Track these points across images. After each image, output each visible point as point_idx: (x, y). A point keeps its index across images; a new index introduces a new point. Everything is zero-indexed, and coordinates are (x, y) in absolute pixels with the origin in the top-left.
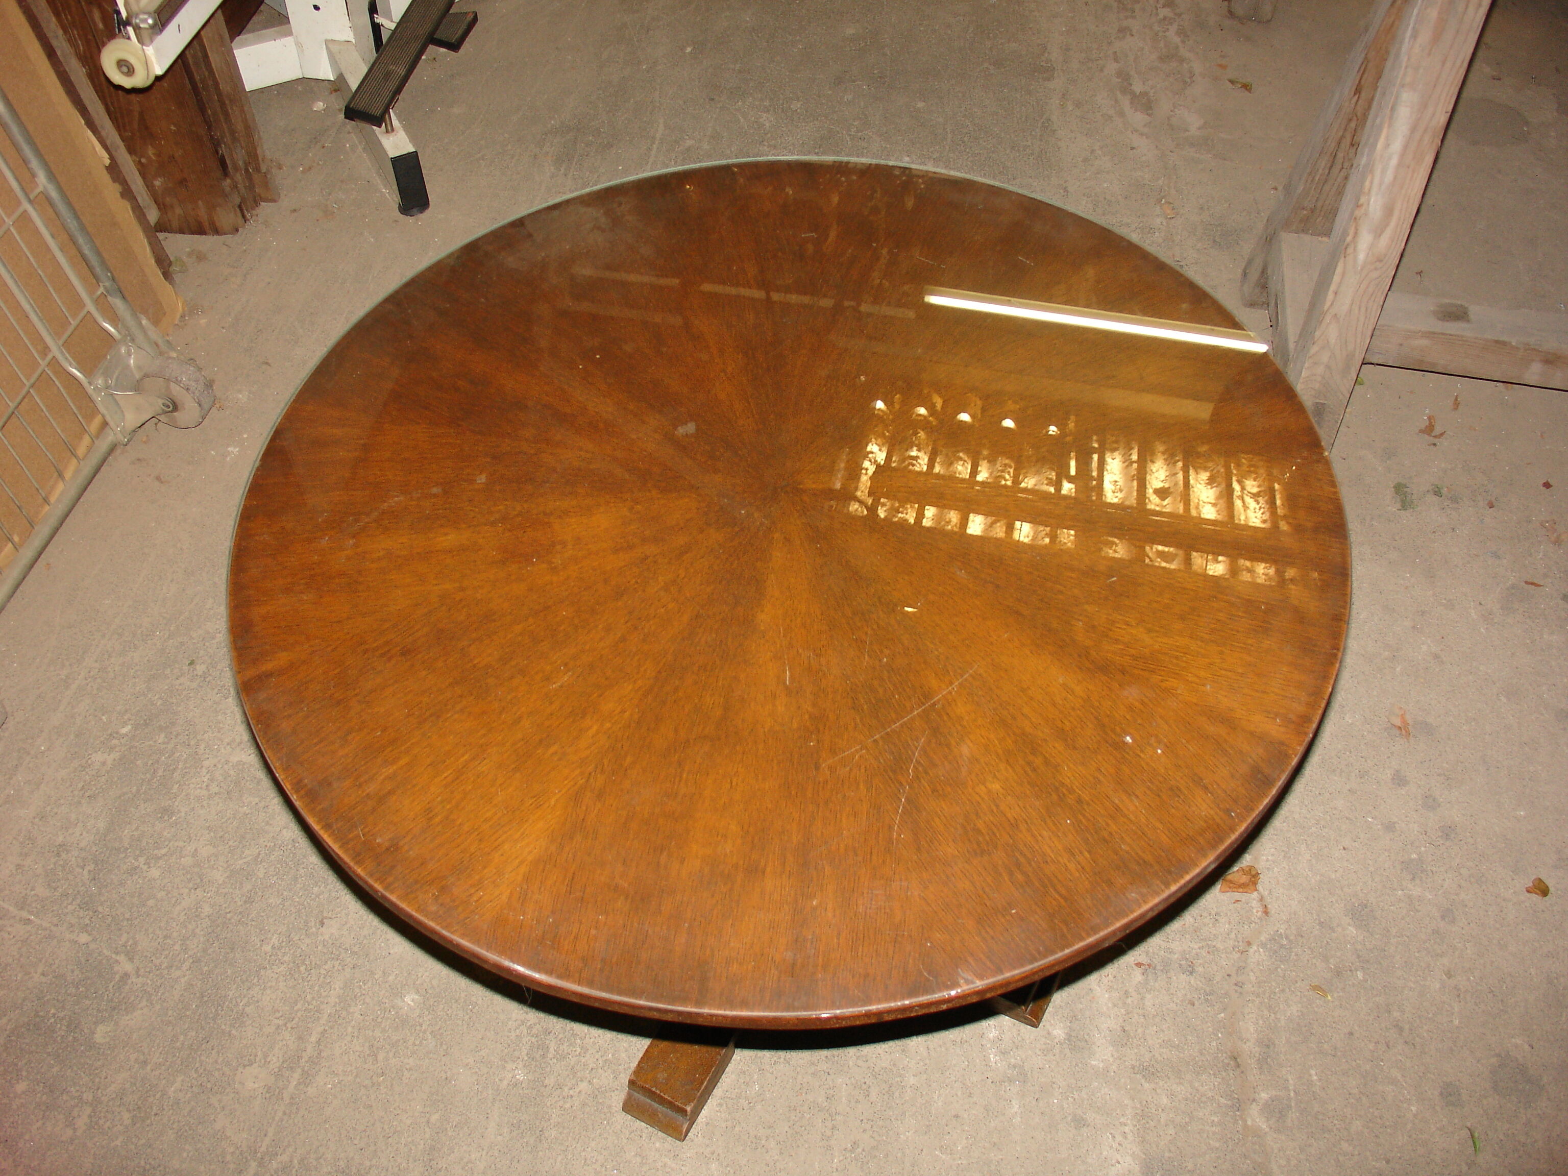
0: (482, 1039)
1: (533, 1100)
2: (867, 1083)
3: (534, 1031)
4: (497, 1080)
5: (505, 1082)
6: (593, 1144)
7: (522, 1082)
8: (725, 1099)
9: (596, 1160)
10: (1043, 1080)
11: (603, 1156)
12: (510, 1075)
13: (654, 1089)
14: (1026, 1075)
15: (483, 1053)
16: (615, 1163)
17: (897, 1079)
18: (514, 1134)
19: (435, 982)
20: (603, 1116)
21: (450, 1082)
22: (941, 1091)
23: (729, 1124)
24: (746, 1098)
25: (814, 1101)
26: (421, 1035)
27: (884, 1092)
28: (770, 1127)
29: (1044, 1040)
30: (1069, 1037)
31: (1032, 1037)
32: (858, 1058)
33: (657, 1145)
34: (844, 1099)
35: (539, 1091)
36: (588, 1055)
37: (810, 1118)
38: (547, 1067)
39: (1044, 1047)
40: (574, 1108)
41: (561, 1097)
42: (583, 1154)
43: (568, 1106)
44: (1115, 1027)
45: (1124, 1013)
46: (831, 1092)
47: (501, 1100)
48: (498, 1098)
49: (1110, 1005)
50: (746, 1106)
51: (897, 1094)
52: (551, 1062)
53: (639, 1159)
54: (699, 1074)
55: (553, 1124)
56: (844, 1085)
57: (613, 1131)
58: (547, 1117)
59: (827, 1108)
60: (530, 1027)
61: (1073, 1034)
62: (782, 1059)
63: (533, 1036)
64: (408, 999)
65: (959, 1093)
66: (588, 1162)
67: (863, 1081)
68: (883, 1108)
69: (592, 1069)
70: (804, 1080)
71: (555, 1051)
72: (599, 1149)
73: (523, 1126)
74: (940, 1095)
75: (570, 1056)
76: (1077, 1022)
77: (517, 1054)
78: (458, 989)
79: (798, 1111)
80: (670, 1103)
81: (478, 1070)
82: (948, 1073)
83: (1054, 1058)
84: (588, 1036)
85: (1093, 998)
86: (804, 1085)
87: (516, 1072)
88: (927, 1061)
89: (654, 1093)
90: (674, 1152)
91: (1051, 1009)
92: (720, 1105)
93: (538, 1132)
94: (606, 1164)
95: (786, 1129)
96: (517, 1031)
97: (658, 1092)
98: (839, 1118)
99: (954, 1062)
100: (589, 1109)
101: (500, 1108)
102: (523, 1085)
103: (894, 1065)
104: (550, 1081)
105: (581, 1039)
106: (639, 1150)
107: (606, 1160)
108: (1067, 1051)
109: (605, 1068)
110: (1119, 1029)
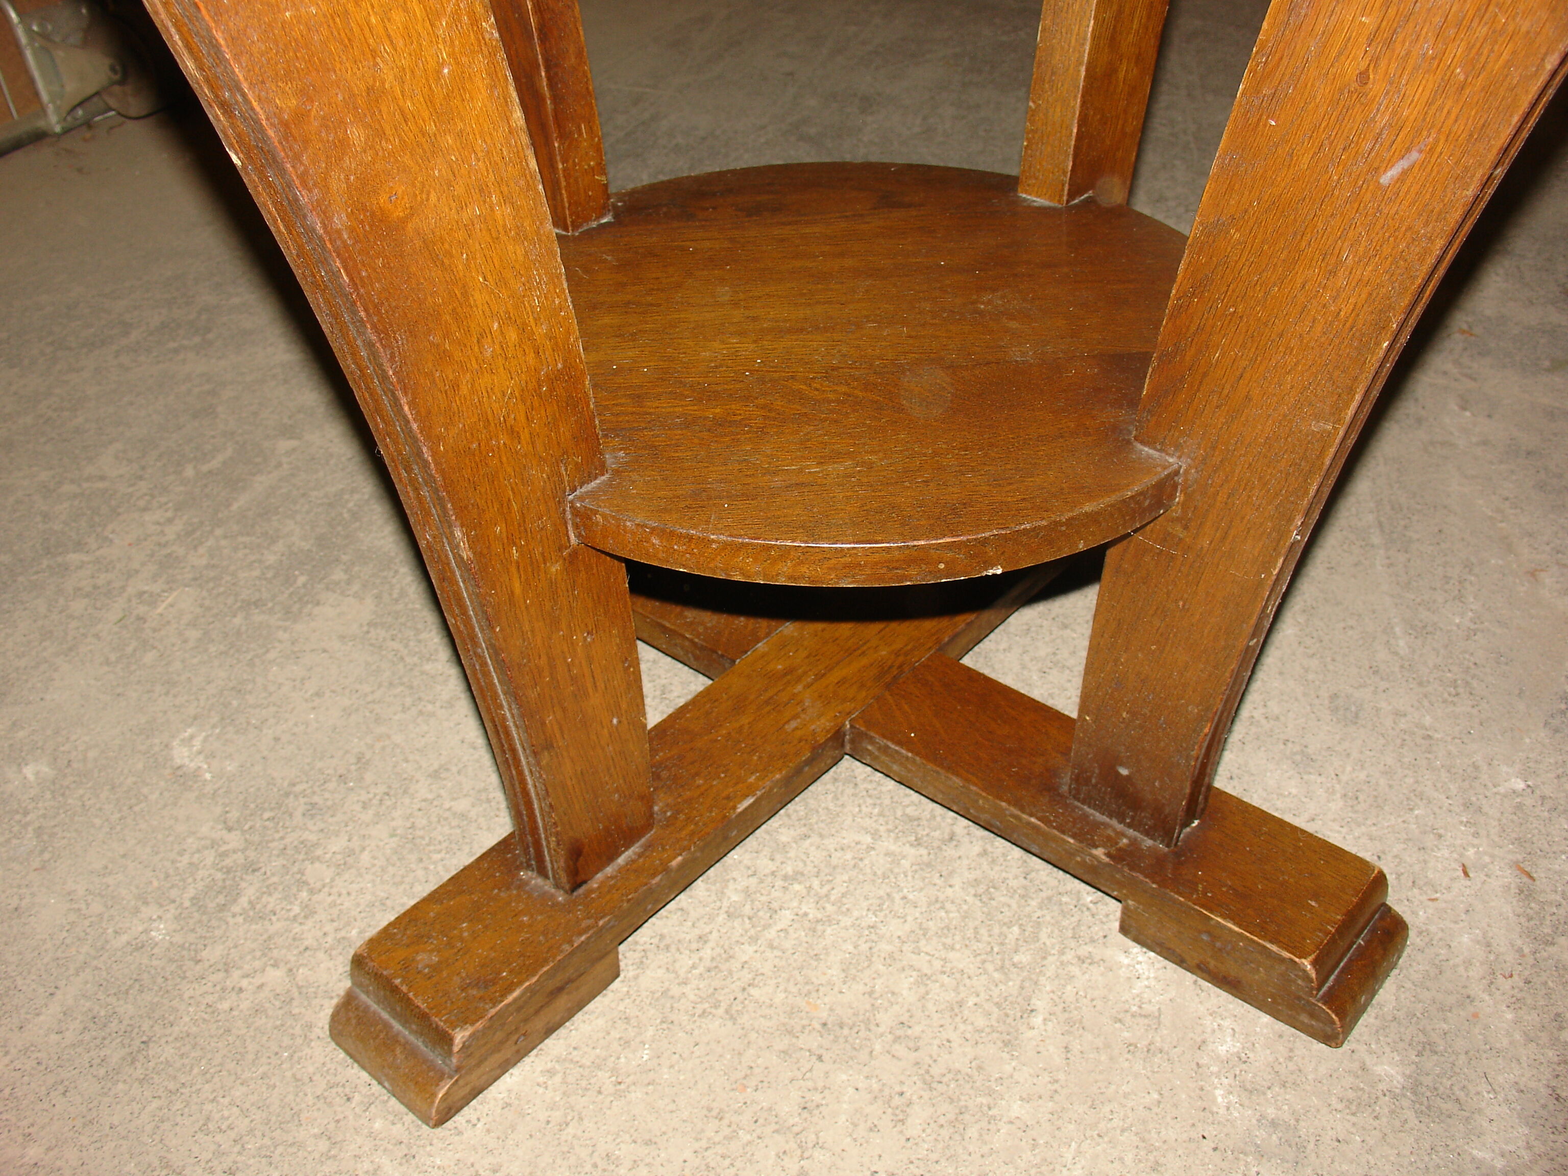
0: (124, 856)
1: (160, 980)
2: (908, 1095)
3: (228, 862)
4: (110, 931)
5: (124, 938)
6: (238, 1092)
7: (156, 944)
8: (567, 1065)
9: (230, 1128)
10: (1345, 1167)
11: (247, 1120)
12: (140, 929)
13: (397, 981)
14: (1301, 1148)
15: (110, 880)
16: (267, 1141)
17: (979, 1100)
18: (87, 1037)
19: (92, 754)
20: (286, 1041)
21: (19, 917)
22: (1085, 1146)
23: (557, 1115)
24: (615, 1071)
25: (770, 1109)
26: (16, 829)
27: (942, 1120)
28: (648, 1143)
29: (1351, 1079)
30: (1415, 1086)
31: (1323, 1070)
32: (897, 1039)
33: (378, 1125)
34: (843, 1118)
35: (180, 967)
36: (310, 923)
37: (749, 1143)
38: (219, 927)
39: (1351, 1094)
40: (235, 1013)
41: (218, 988)
42: (208, 1107)
43: (226, 1005)
44: (1532, 1084)
45: (1556, 1059)
46: (817, 1097)
47: (97, 968)
48: (95, 962)
49: (1517, 1036)
50: (609, 1088)
51: (973, 1132)
52: (231, 921)
53: (323, 1145)
54: (511, 972)
55: (175, 1035)
56: (851, 1090)
57: (294, 1076)
58: (172, 1018)
59: (796, 1129)
60: (224, 855)
61: (1427, 1080)
62: (721, 1011)
63: (221, 870)
64: (29, 771)
65: (1129, 1158)
66: (212, 1126)
67: (898, 1088)
68: (934, 1156)
69: (307, 949)
70: (760, 1061)
71: (250, 902)
72: (247, 1105)
73: (114, 1026)
74: (1079, 1152)
75: (274, 918)
76: (1435, 1057)
77: (174, 893)
78: (126, 771)
79: (725, 1122)
80: (423, 1017)
81: (83, 906)
82: (1106, 1109)
83: (1376, 1123)
84: (326, 889)
85: (1475, 1015)
86: (756, 1070)
87: (155, 925)
88: (1061, 1076)
89: (395, 990)
90: (409, 1147)
91: (1372, 1020)
92: (551, 1073)
93: (137, 1043)
94: (247, 1138)
95: (688, 1154)
96: (197, 856)
97: (404, 988)
98: (818, 1154)
99: (1125, 1088)
100: (264, 1020)
101: (87, 982)
102: (155, 951)
103: (980, 1068)
104: (213, 954)
105: (312, 892)
106: (332, 1126)
107: (251, 1131)
108: (1409, 1114)
109: (334, 953)
110: (1544, 1091)
